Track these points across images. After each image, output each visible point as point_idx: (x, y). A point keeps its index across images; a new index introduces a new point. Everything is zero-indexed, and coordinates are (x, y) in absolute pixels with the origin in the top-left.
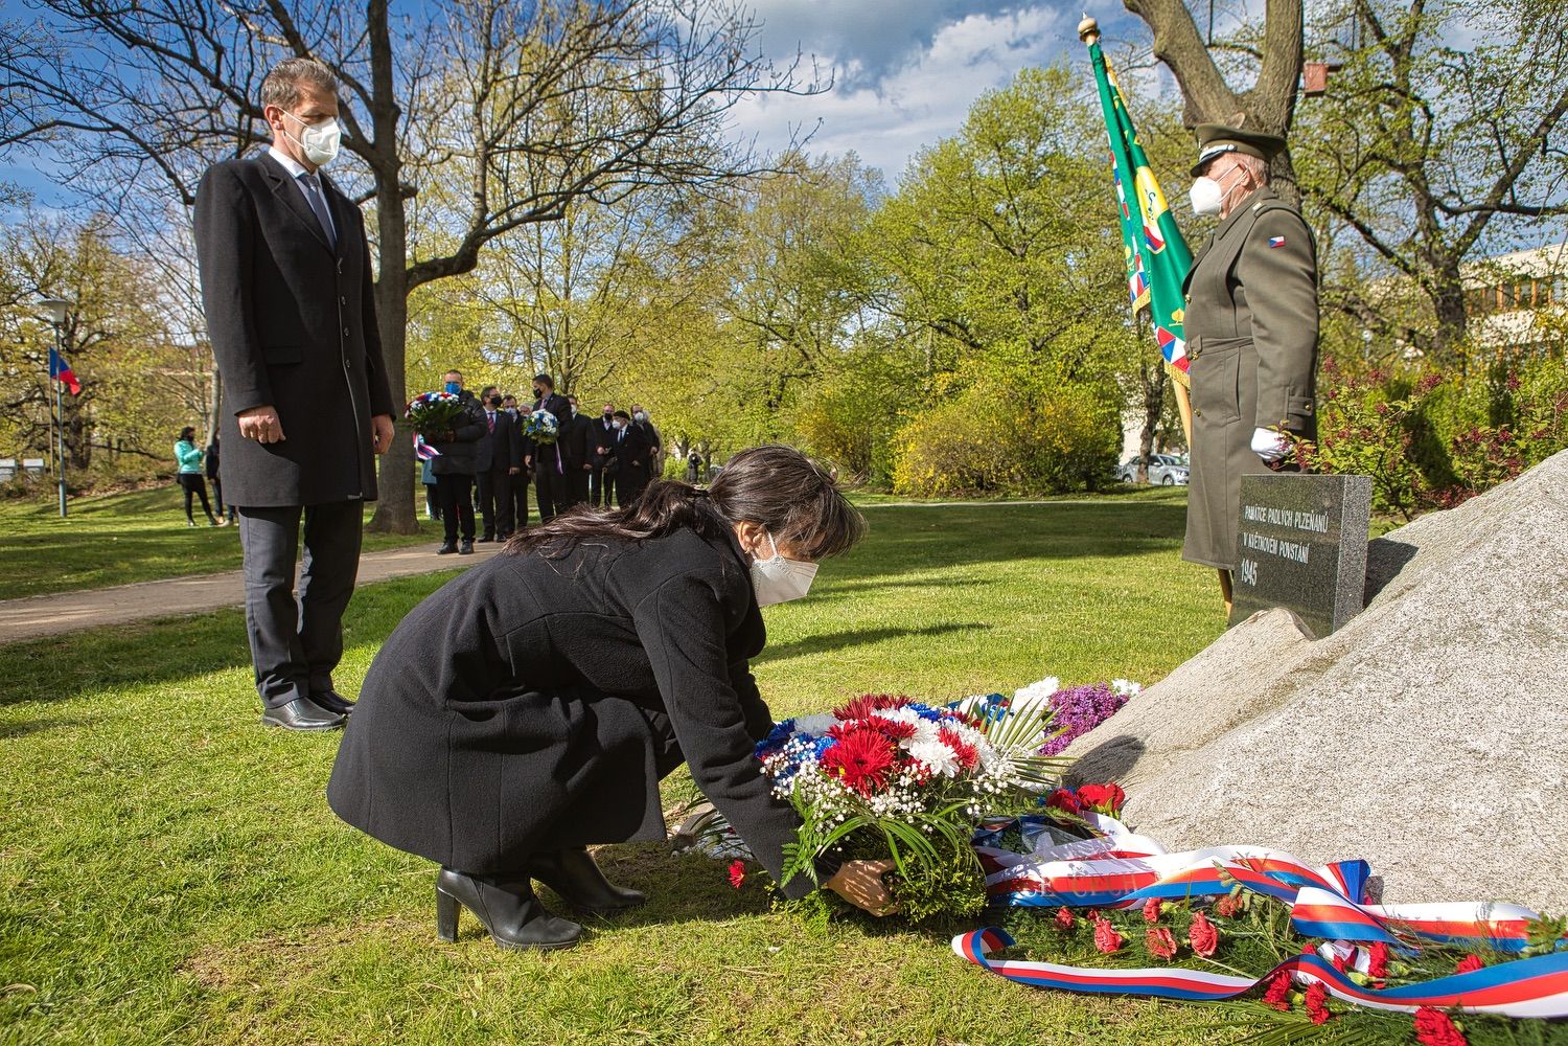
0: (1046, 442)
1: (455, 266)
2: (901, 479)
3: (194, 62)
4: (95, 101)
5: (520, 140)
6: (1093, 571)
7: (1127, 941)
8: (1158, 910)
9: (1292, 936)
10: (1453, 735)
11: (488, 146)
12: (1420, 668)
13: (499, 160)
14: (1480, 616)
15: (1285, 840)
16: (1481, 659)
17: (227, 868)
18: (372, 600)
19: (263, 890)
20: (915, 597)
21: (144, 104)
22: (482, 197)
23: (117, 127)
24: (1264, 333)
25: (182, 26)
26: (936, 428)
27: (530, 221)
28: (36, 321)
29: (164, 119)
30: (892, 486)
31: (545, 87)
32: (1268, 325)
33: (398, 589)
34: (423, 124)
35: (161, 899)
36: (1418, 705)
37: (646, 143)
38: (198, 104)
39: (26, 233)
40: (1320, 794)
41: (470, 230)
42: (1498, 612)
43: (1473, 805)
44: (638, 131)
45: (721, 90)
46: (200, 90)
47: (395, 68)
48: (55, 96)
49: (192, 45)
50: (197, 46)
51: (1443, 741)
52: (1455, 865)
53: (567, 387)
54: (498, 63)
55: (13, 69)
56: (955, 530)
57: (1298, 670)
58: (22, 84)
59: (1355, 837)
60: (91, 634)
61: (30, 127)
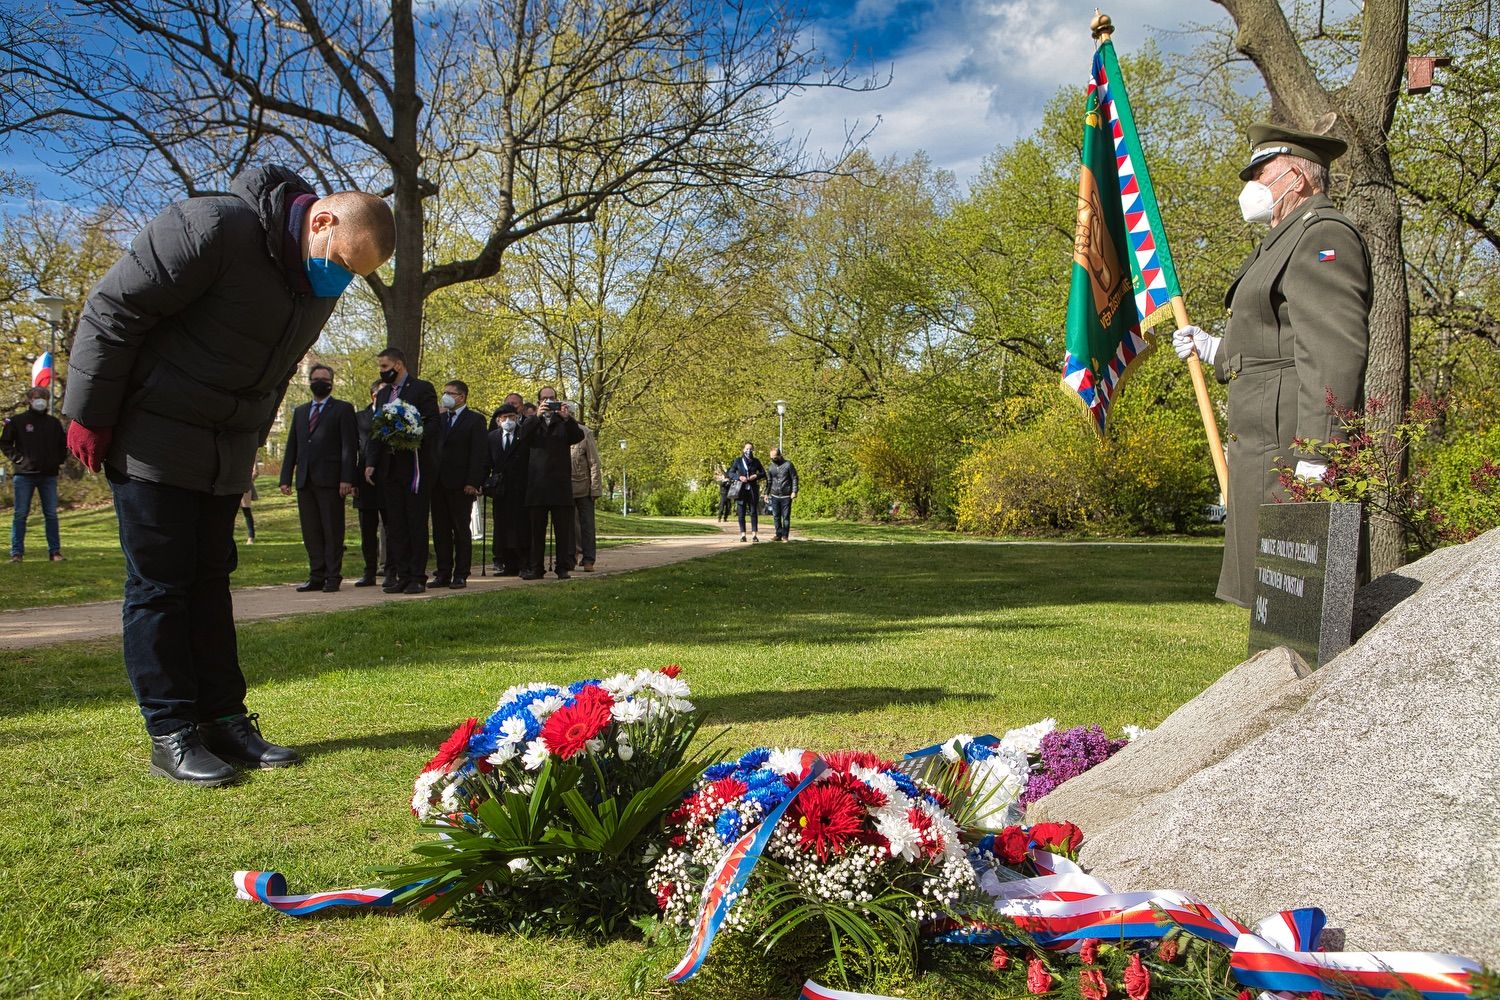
0: (1129, 478)
1: (476, 271)
2: (965, 513)
3: (205, 49)
4: (100, 87)
5: (552, 136)
6: (1156, 617)
7: (1060, 982)
8: (1095, 953)
9: (1233, 985)
10: (1420, 778)
11: (517, 141)
12: (1387, 706)
13: (528, 155)
14: (1452, 652)
15: (1243, 886)
16: (1453, 697)
17: (155, 876)
18: (361, 624)
19: (187, 899)
20: (947, 639)
21: (152, 92)
22: (508, 195)
23: (122, 117)
24: (1305, 355)
25: (195, 12)
26: (1005, 458)
27: (560, 223)
28: (36, 320)
29: (172, 108)
30: (956, 522)
31: (580, 78)
32: (1309, 348)
33: (391, 614)
34: (449, 117)
35: (82, 904)
36: (1383, 745)
37: (686, 140)
38: (210, 92)
39: (30, 225)
40: (1280, 838)
41: (495, 232)
42: (1473, 647)
43: (1440, 854)
44: (677, 128)
45: (770, 85)
46: (212, 78)
47: (419, 58)
48: (59, 83)
49: (204, 31)
50: (210, 32)
51: (1410, 785)
52: (1420, 919)
53: (598, 404)
54: (531, 51)
55: (16, 54)
56: (1016, 570)
57: (1272, 708)
58: (26, 71)
59: (1316, 885)
60: (59, 648)
61: (31, 114)
